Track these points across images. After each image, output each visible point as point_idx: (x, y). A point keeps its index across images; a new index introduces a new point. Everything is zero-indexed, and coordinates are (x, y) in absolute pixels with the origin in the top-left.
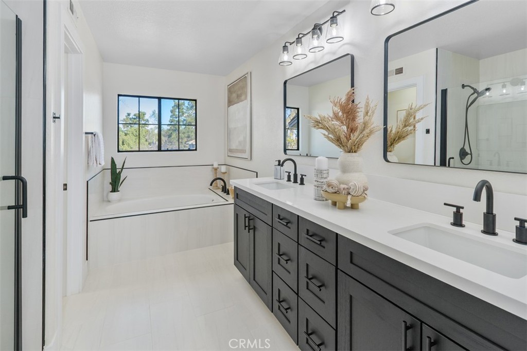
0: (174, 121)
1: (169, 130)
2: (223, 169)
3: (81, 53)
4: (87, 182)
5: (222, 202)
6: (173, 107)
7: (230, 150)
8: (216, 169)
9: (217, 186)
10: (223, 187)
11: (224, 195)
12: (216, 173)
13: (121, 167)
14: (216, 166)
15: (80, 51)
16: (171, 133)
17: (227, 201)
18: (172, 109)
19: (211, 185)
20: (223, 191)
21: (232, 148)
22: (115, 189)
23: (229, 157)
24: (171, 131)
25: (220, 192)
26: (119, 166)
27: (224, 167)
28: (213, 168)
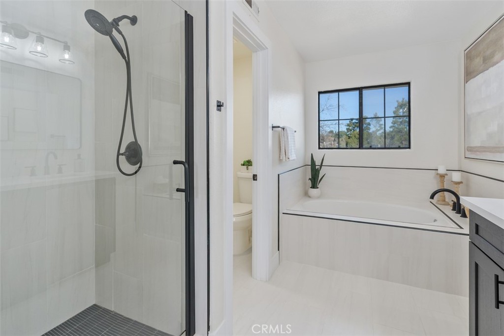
0: (398, 122)
1: (392, 132)
2: (456, 177)
3: (267, 48)
4: (279, 175)
5: (452, 227)
6: (395, 108)
7: (470, 149)
8: (442, 176)
9: (445, 201)
10: (454, 203)
11: (457, 217)
12: (443, 182)
13: (320, 165)
14: (442, 171)
15: (266, 47)
16: (394, 135)
17: (461, 228)
18: (395, 110)
19: (432, 197)
20: (454, 209)
21: (472, 145)
22: (314, 186)
23: (467, 160)
24: (394, 133)
25: (449, 210)
26: (318, 163)
27: (459, 173)
28: (438, 174)
